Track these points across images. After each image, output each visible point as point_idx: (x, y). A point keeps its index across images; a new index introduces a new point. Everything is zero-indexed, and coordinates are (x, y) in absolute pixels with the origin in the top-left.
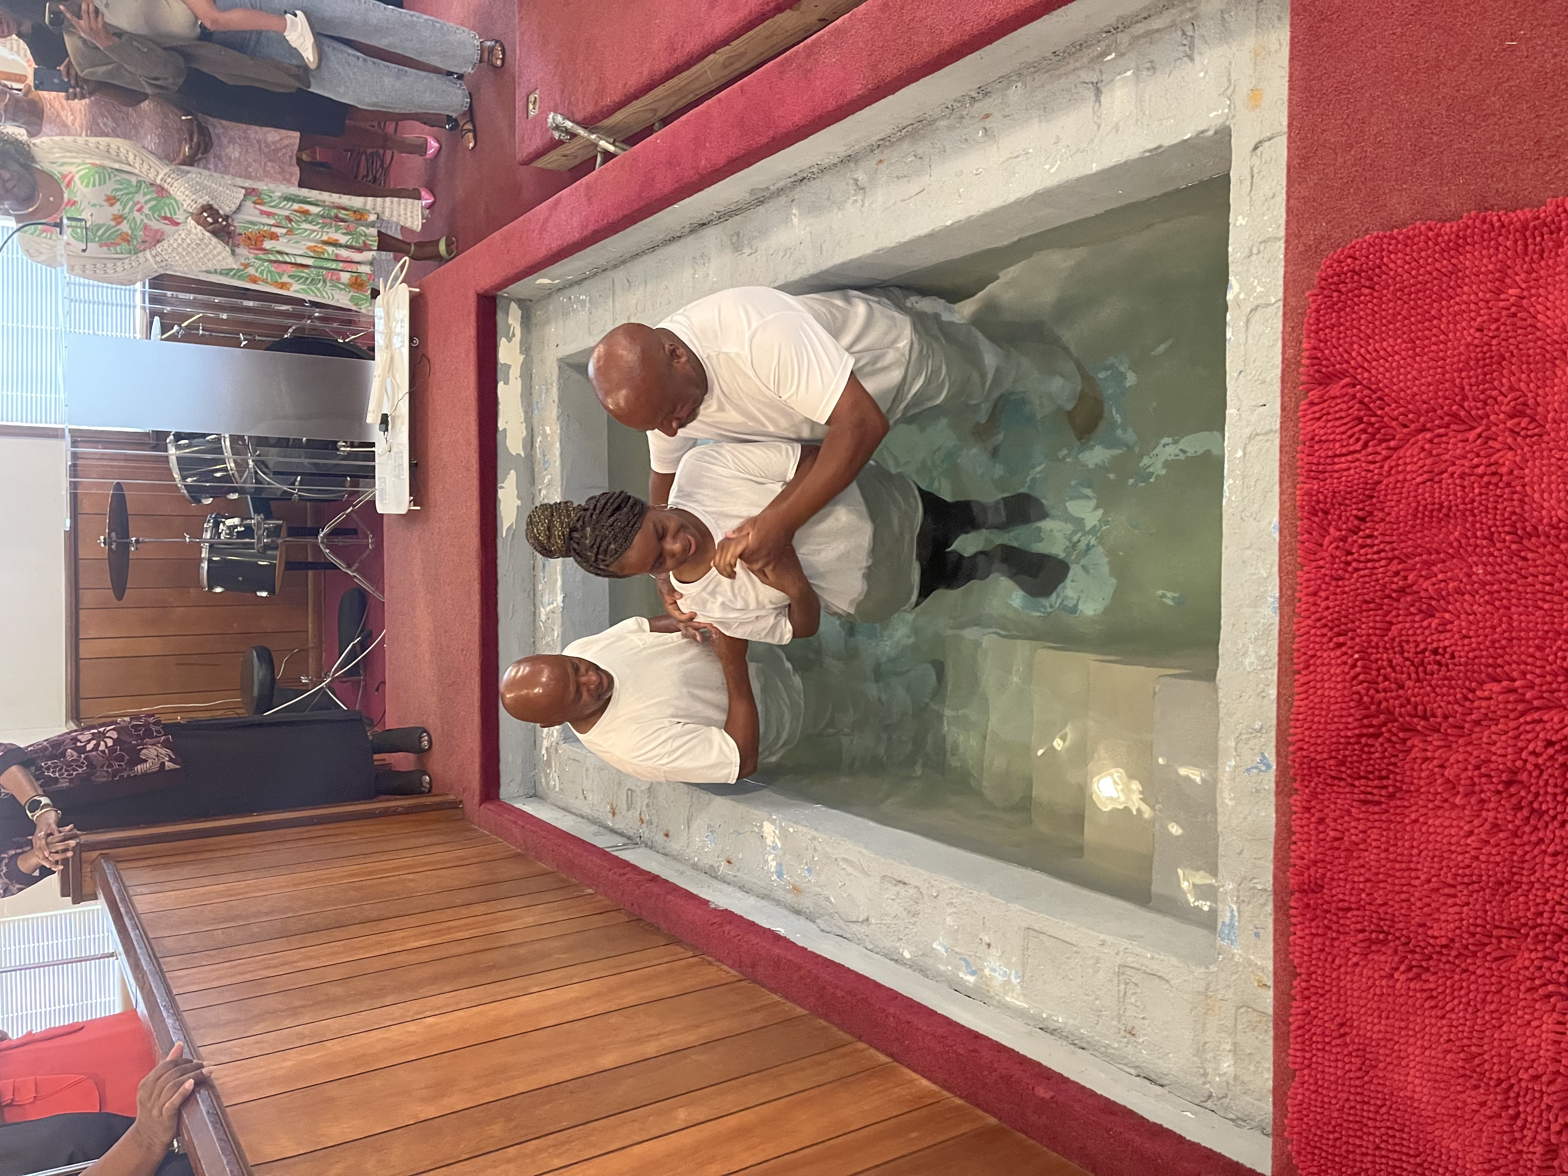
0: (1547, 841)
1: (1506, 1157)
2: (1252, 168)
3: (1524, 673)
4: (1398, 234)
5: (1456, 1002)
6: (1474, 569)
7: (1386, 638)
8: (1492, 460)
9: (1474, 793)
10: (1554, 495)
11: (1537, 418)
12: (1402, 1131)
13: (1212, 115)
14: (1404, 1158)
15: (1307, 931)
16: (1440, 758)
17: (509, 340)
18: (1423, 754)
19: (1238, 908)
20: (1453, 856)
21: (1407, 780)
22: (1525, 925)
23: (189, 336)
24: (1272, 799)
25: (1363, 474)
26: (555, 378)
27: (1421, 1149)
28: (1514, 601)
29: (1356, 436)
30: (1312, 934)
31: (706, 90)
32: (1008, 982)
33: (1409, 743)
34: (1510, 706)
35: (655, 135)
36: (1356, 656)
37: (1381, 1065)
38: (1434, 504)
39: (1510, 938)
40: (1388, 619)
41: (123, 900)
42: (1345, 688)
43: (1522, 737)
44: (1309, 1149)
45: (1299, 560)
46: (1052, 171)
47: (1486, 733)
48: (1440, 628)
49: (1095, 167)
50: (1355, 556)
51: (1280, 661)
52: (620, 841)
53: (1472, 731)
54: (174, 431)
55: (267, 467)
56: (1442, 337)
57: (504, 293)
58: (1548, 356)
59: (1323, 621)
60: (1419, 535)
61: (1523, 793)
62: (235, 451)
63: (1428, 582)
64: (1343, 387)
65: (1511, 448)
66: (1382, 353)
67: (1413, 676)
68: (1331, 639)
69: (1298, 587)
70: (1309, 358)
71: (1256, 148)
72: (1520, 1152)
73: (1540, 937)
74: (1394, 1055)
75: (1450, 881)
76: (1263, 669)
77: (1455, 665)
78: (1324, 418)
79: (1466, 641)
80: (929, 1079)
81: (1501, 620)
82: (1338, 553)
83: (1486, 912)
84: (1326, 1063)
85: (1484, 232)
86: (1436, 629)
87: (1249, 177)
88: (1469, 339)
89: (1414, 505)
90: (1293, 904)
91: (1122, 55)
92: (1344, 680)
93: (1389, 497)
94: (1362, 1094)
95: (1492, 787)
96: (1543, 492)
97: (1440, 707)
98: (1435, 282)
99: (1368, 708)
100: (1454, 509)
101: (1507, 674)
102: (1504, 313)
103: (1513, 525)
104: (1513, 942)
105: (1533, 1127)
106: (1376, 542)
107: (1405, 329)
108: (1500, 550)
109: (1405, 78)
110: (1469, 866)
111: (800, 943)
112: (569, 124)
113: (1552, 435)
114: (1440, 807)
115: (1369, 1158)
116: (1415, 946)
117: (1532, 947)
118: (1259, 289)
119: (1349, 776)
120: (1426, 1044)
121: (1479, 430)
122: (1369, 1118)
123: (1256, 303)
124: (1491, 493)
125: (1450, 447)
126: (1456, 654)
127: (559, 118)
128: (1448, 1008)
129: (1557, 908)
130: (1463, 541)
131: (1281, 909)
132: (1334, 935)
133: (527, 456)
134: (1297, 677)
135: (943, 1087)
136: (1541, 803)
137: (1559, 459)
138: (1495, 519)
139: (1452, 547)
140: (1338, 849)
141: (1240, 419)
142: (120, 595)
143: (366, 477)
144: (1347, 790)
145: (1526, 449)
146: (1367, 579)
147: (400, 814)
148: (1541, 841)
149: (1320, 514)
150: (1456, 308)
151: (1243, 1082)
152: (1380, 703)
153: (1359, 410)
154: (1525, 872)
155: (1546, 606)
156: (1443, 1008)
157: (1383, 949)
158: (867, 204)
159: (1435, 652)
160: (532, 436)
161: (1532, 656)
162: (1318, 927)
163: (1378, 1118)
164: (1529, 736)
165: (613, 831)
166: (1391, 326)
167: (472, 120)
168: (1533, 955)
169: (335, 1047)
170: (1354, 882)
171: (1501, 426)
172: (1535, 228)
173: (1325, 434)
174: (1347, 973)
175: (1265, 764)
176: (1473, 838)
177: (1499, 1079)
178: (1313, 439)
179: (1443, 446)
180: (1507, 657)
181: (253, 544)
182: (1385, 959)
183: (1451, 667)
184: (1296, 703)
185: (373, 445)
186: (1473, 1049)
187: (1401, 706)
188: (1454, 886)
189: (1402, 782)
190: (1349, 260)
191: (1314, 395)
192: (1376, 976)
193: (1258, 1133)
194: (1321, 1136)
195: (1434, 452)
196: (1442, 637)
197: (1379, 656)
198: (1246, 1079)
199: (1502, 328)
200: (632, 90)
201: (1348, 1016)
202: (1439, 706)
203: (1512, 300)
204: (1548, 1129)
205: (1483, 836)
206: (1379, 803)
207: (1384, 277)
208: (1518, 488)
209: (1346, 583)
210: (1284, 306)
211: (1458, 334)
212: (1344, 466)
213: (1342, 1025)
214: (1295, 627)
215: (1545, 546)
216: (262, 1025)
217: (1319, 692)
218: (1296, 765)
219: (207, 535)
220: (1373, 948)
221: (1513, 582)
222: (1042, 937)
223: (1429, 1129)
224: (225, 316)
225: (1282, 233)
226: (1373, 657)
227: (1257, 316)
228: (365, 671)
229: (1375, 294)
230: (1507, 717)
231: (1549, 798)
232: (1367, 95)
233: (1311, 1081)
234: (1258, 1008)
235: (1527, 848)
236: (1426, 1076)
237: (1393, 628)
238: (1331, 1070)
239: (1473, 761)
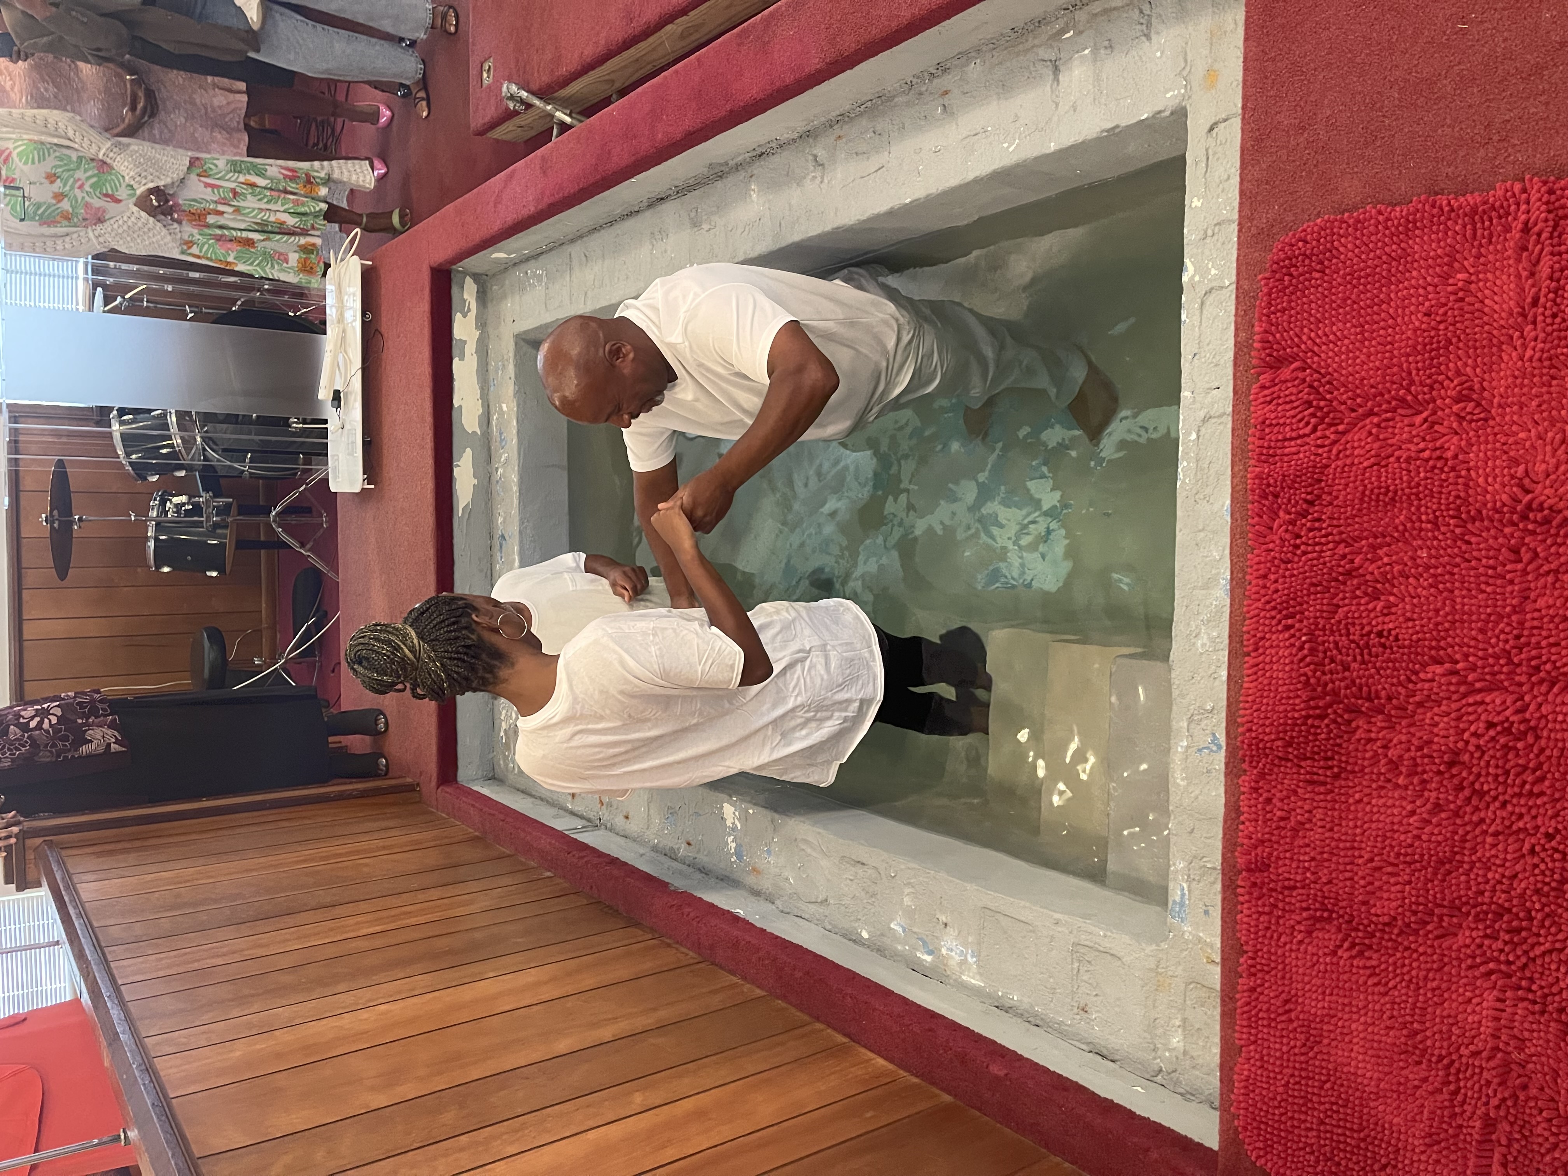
0: (1488, 821)
1: (1446, 1131)
2: (1207, 150)
3: (1466, 656)
4: (1350, 217)
5: (1398, 979)
6: (1419, 553)
7: (1333, 621)
8: (1438, 444)
9: (1416, 773)
10: (1498, 480)
11: (1483, 402)
12: (1345, 1106)
13: (1168, 95)
14: (1348, 1133)
15: (1253, 910)
16: (1384, 738)
17: (465, 316)
18: (1367, 736)
19: (1189, 887)
20: (1396, 836)
21: (1351, 760)
22: (1467, 903)
23: (133, 309)
24: (1222, 778)
25: (1312, 458)
26: (511, 354)
27: (1364, 1123)
28: (1457, 584)
29: (1306, 419)
30: (1258, 912)
31: (664, 62)
32: (964, 962)
33: (1354, 725)
34: (1452, 688)
35: (612, 106)
36: (1304, 638)
37: (1326, 1041)
38: (1380, 488)
39: (1452, 916)
40: (1335, 601)
41: (67, 888)
42: (1292, 670)
43: (1465, 718)
44: (1255, 1124)
45: (1249, 543)
46: (1011, 149)
47: (1429, 715)
48: (1385, 611)
49: (1053, 147)
50: (1304, 539)
51: (1230, 643)
52: (579, 823)
53: (1414, 712)
54: (117, 406)
55: (215, 443)
56: (1390, 321)
57: (459, 267)
58: (1495, 341)
59: (1273, 604)
60: (1366, 518)
61: (1464, 774)
62: (181, 427)
63: (1373, 565)
64: (1293, 371)
65: (1456, 433)
66: (1332, 337)
67: (1359, 658)
68: (1280, 622)
69: (1249, 570)
70: (1262, 341)
71: (1211, 129)
72: (1460, 1127)
73: (1481, 916)
74: (1339, 1030)
75: (1392, 860)
76: (1215, 650)
77: (1399, 647)
78: (1275, 402)
79: (1410, 624)
80: (886, 1058)
81: (1444, 603)
82: (1287, 536)
83: (1428, 891)
84: (1272, 1039)
85: (1433, 216)
86: (1381, 611)
87: (1204, 159)
88: (1417, 324)
89: (1360, 488)
90: (1240, 883)
91: (1081, 32)
92: (1292, 662)
93: (1337, 481)
94: (1306, 1069)
95: (1434, 768)
96: (1487, 476)
97: (1384, 689)
98: (1385, 266)
99: (1315, 690)
100: (1399, 493)
101: (1450, 656)
102: (1452, 298)
103: (1458, 509)
104: (1455, 920)
105: (1473, 1102)
106: (1324, 525)
107: (1354, 313)
108: (1444, 534)
109: (1358, 60)
110: (1411, 846)
111: (758, 925)
112: (524, 94)
113: (1498, 419)
114: (1383, 788)
115: (1314, 1133)
116: (1358, 924)
117: (1473, 926)
118: (1213, 272)
119: (1296, 757)
120: (1369, 1021)
121: (1425, 415)
122: (1314, 1094)
123: (1210, 286)
124: (1436, 478)
125: (1396, 431)
126: (1400, 637)
127: (514, 88)
128: (1391, 985)
129: (1498, 887)
130: (1409, 525)
131: (1229, 887)
132: (1280, 913)
133: (483, 434)
134: (1246, 659)
135: (900, 1066)
136: (1482, 784)
137: (1504, 444)
138: (1440, 503)
139: (1397, 531)
140: (1284, 828)
141: (1194, 402)
142: (62, 573)
143: (320, 455)
144: (1294, 770)
145: (1472, 433)
146: (1315, 562)
147: (356, 797)
148: (1482, 820)
149: (1270, 498)
150: (1405, 292)
151: (1192, 1057)
152: (1326, 684)
153: (1309, 394)
154: (1466, 852)
155: (1489, 589)
156: (1387, 984)
157: (1327, 927)
158: (826, 181)
159: (1380, 634)
160: (489, 413)
161: (1475, 639)
162: (1264, 905)
163: (1323, 1093)
164: (1471, 718)
165: (573, 813)
166: (1341, 310)
167: (425, 88)
168: (1474, 934)
169: (285, 1037)
170: (1299, 861)
171: (1447, 411)
172: (1484, 212)
173: (1276, 417)
174: (1291, 950)
175: (1216, 745)
176: (1415, 818)
177: (1440, 1055)
178: (1264, 422)
179: (1390, 430)
180: (1449, 639)
181: (202, 522)
182: (1328, 936)
183: (1395, 649)
184: (1246, 685)
185: (325, 422)
186: (1415, 1025)
187: (1347, 688)
188: (1397, 865)
189: (1347, 762)
190: (1300, 244)
191: (1264, 379)
192: (1321, 953)
193: (1206, 1107)
194: (1267, 1112)
195: (1381, 437)
196: (1387, 619)
197: (1326, 638)
198: (1195, 1054)
199: (1450, 313)
200: (589, 60)
201: (1293, 992)
202: (1383, 687)
203: (1460, 284)
204: (1487, 1104)
205: (1424, 816)
206: (1324, 784)
207: (1334, 261)
208: (1463, 473)
209: (1295, 566)
210: (1237, 289)
211: (1406, 319)
212: (1293, 450)
213: (1287, 1002)
214: (1245, 609)
215: (1488, 530)
216: (211, 1015)
217: (1268, 674)
218: (1245, 746)
219: (154, 514)
220: (1318, 926)
221: (1457, 565)
222: (998, 916)
223: (1372, 1104)
224: (170, 288)
225: (1236, 216)
226: (1320, 639)
227: (1211, 299)
228: (320, 652)
229: (1326, 278)
230: (1449, 698)
231: (1490, 779)
232: (1321, 77)
233: (1257, 1056)
234: (1205, 983)
235: (1468, 828)
236: (1370, 1052)
237: (1340, 610)
238: (1277, 1046)
239: (1415, 742)
